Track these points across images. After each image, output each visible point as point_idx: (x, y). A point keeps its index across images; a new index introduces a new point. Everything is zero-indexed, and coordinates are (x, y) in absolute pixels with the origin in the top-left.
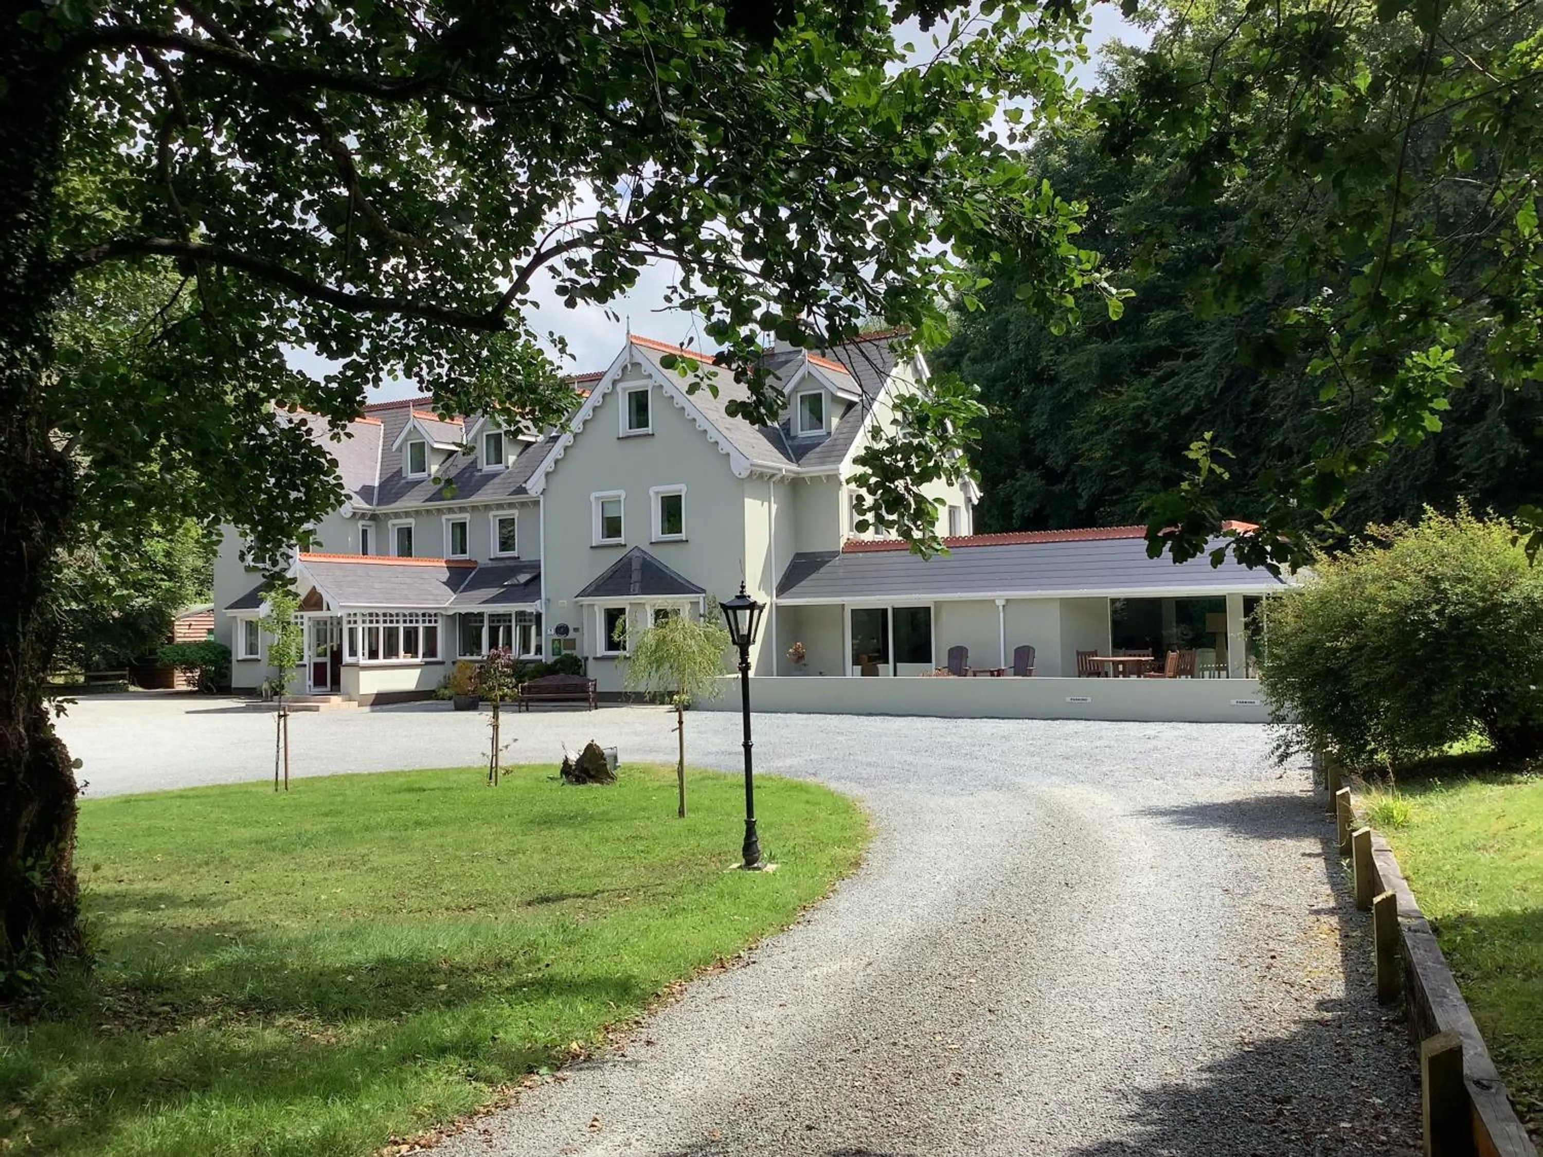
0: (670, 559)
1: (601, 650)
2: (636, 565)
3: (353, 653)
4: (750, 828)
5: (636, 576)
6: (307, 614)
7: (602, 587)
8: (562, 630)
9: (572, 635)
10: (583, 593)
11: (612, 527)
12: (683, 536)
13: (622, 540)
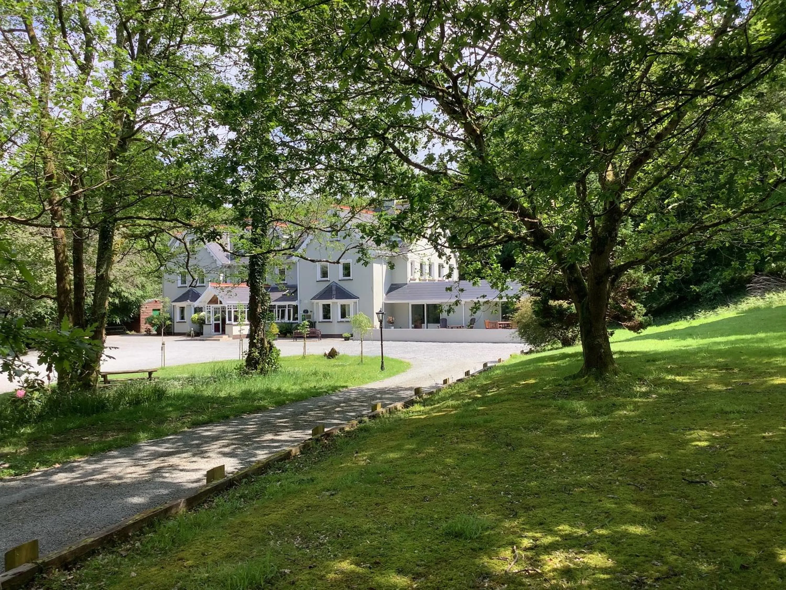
0: (346, 286)
1: (321, 318)
2: (334, 288)
3: (230, 319)
4: (382, 362)
5: (334, 293)
6: (211, 305)
7: (321, 296)
8: (306, 311)
9: (309, 313)
10: (314, 298)
11: (325, 274)
12: (351, 278)
13: (328, 279)
